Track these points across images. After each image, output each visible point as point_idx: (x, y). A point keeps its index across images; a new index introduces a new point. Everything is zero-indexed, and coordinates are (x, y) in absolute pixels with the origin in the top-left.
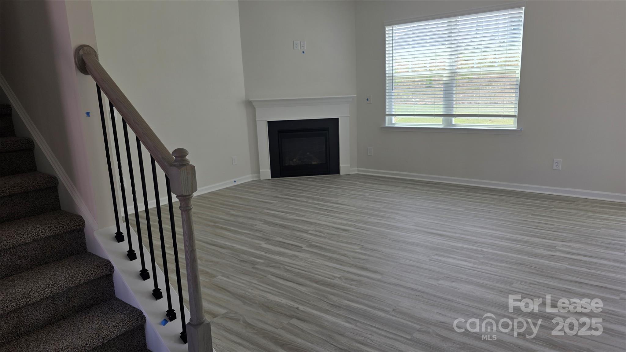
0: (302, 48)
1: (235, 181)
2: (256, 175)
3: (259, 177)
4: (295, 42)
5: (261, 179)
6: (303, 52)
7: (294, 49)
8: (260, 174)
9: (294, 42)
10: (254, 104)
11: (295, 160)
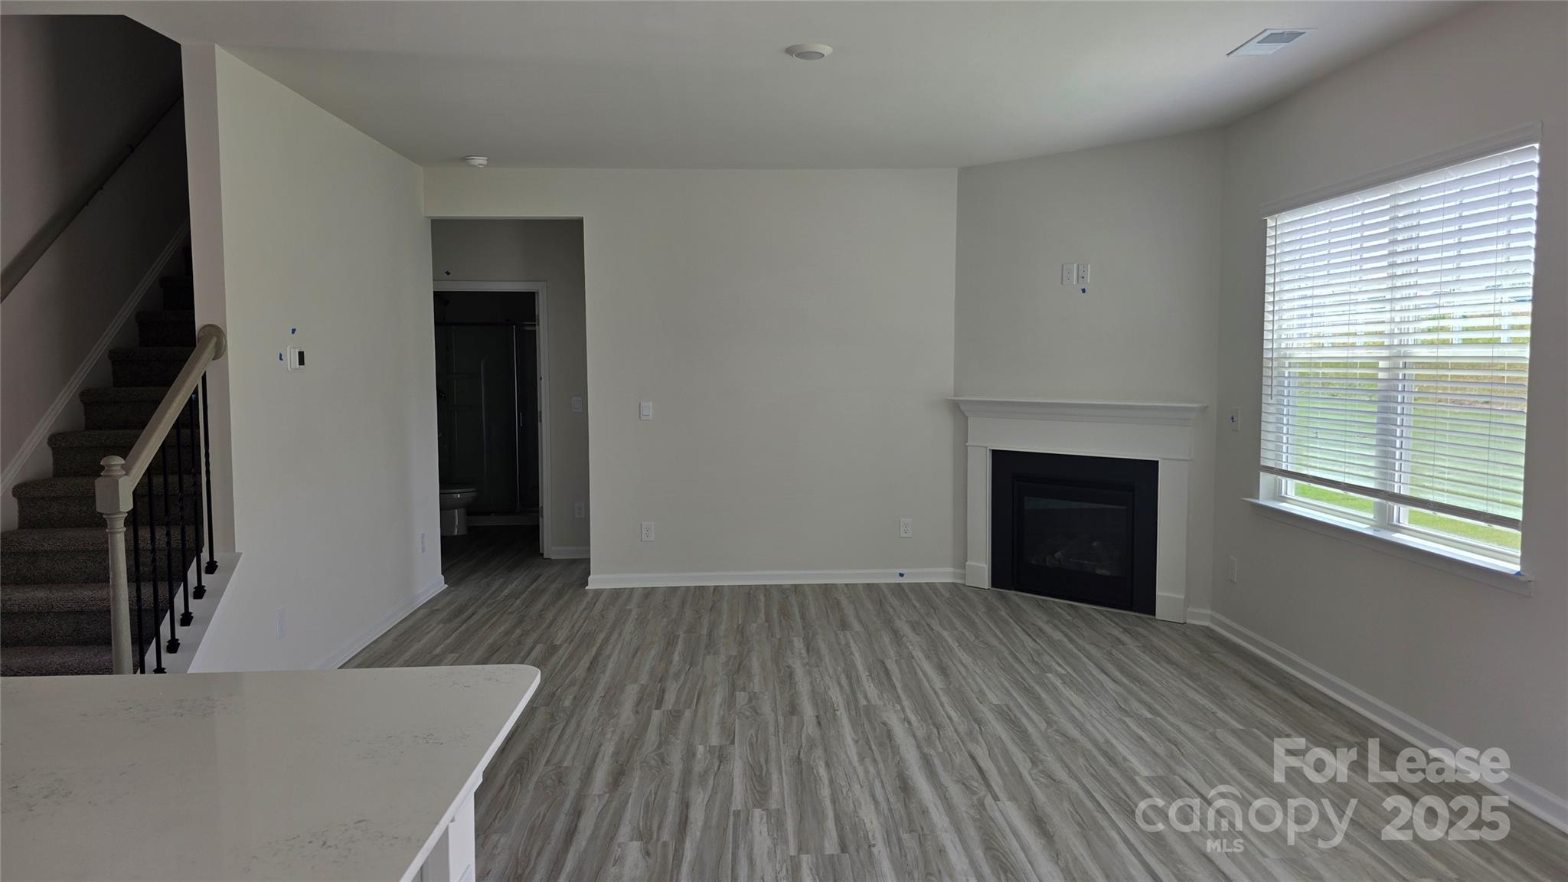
0: (1081, 280)
1: (901, 575)
2: (958, 571)
3: (964, 577)
4: (1065, 266)
5: (967, 584)
6: (1084, 291)
7: (1062, 283)
8: (965, 569)
9: (1063, 266)
10: (962, 407)
11: (1058, 555)
